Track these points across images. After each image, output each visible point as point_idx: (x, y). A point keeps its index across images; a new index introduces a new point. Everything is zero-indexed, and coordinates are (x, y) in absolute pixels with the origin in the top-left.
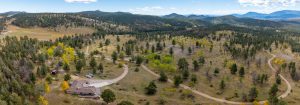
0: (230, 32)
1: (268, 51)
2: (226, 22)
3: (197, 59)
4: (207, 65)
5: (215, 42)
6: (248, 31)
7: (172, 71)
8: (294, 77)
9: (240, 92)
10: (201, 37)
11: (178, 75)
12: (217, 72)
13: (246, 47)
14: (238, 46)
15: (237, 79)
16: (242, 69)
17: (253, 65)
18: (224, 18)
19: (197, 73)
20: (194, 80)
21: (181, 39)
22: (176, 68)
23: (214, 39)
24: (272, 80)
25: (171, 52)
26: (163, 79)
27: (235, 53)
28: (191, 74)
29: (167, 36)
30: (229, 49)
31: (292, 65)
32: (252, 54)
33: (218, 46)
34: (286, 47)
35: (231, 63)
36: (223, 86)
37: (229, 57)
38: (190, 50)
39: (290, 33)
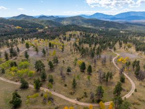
0: (78, 33)
1: (112, 50)
2: (75, 22)
3: (51, 60)
4: (60, 64)
5: (66, 42)
6: (95, 31)
7: (31, 76)
8: (139, 76)
9: (88, 91)
10: (53, 38)
11: (37, 79)
12: (69, 70)
13: (93, 46)
14: (86, 46)
15: (86, 77)
16: (90, 67)
17: (99, 63)
18: (73, 19)
19: (53, 74)
20: (51, 81)
21: (34, 41)
22: (34, 71)
23: (65, 39)
24: (116, 79)
25: (27, 56)
26: (24, 87)
27: (83, 52)
28: (48, 75)
29: (19, 40)
30: (78, 48)
31: (136, 64)
32: (98, 53)
33: (68, 45)
34: (129, 47)
35: (80, 61)
36: (74, 85)
37: (78, 56)
38: (44, 52)
39: (134, 34)
